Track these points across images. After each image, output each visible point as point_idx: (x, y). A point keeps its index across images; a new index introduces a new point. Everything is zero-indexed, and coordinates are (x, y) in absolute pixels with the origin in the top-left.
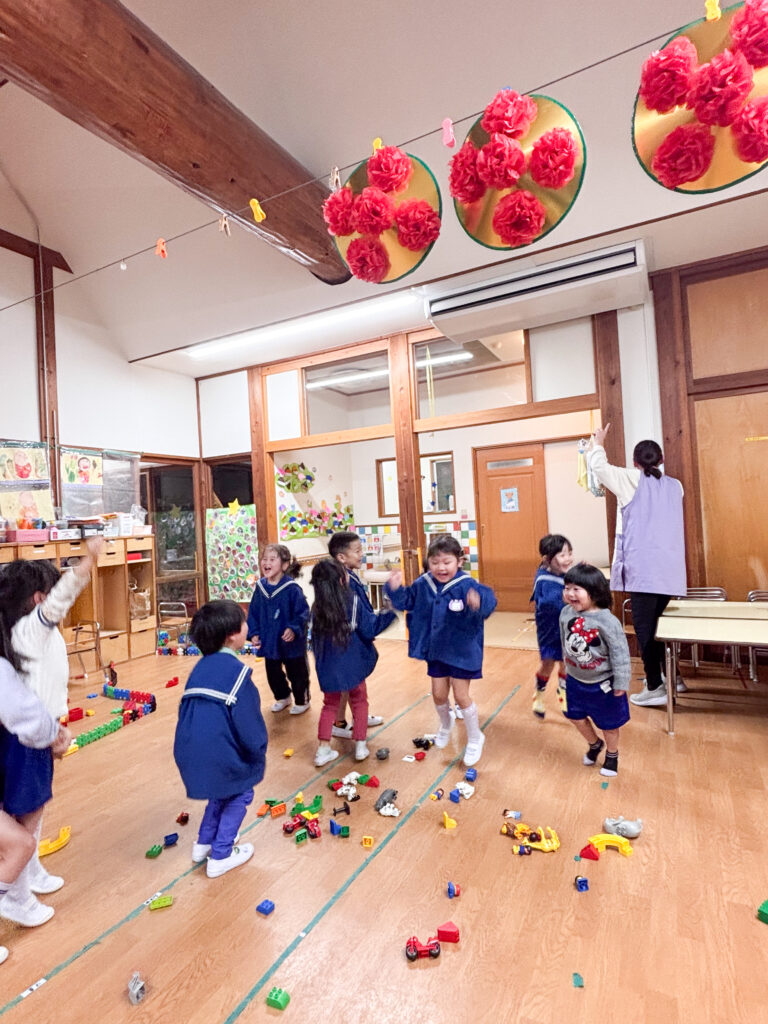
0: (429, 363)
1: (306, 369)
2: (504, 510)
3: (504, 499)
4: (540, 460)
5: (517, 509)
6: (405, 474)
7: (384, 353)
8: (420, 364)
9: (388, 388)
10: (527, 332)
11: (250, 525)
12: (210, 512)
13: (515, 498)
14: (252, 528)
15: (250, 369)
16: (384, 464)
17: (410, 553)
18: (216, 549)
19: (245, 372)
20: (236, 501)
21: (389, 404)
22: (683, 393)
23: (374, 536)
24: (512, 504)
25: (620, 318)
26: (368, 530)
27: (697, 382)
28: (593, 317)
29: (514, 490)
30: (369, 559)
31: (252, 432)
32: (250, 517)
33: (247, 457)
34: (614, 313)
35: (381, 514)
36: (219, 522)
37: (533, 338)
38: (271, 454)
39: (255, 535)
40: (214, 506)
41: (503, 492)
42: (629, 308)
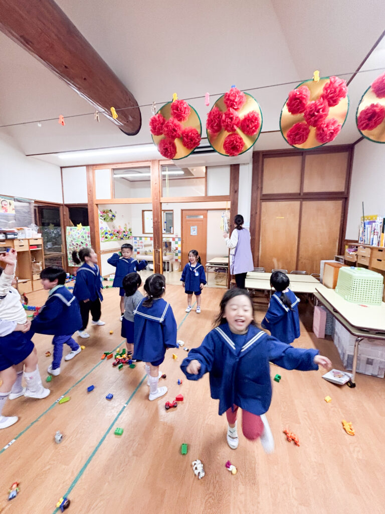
0: (167, 173)
1: (114, 169)
2: (191, 234)
3: (192, 230)
4: (206, 217)
5: (196, 234)
6: (156, 219)
7: (149, 167)
8: (164, 173)
9: (150, 180)
10: (206, 167)
11: (87, 235)
12: (68, 228)
13: (196, 230)
14: (88, 236)
15: (87, 166)
16: (145, 212)
17: (157, 250)
18: (71, 244)
19: (85, 167)
20: (81, 224)
21: (150, 187)
22: (259, 199)
23: (140, 241)
24: (195, 232)
25: (241, 167)
26: (138, 239)
27: (264, 195)
28: (231, 165)
29: (196, 227)
30: (138, 250)
31: (88, 194)
32: (87, 232)
33: (86, 205)
34: (238, 165)
35: (144, 232)
36: (72, 233)
37: (208, 170)
38: (97, 205)
39: (90, 239)
40: (70, 226)
41: (192, 228)
42: (244, 164)
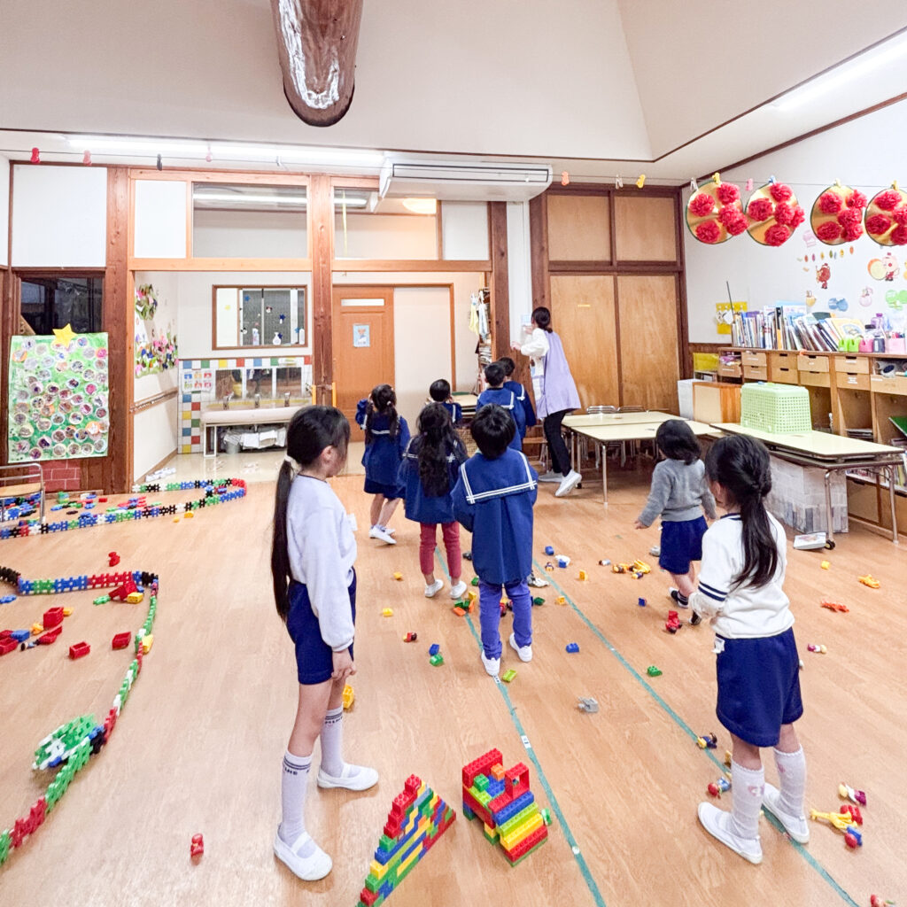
1: (195, 183)
2: (355, 345)
3: (356, 335)
4: (390, 302)
5: (368, 345)
6: (322, 310)
10: (440, 202)
11: (95, 359)
12: (17, 341)
13: (367, 334)
14: (100, 363)
15: (109, 166)
16: (219, 290)
17: (323, 388)
18: (29, 391)
19: (105, 169)
20: (69, 326)
22: (546, 270)
23: (204, 371)
24: (364, 339)
25: (509, 208)
26: (197, 364)
27: (552, 263)
28: (489, 203)
29: (367, 328)
30: (195, 398)
31: (110, 243)
32: (96, 349)
33: (100, 273)
34: (504, 203)
35: (214, 347)
36: (33, 354)
37: (444, 208)
38: (133, 271)
39: (105, 371)
40: (26, 334)
41: (356, 328)
42: (514, 203)
